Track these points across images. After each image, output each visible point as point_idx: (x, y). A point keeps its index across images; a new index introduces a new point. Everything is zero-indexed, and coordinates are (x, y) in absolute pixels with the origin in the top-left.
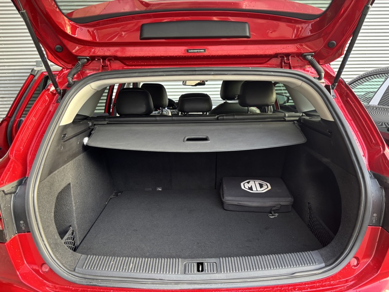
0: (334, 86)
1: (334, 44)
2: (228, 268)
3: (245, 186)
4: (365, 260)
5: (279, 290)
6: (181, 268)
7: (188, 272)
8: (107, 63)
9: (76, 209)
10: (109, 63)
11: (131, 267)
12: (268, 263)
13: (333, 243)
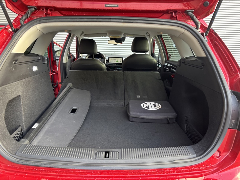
0: (207, 33)
1: (208, 3)
2: (127, 156)
3: (144, 106)
4: (225, 154)
5: (163, 172)
6: (93, 155)
7: (98, 158)
8: (49, 12)
9: (25, 114)
10: (50, 12)
11: (57, 153)
12: (156, 153)
13: (202, 141)
